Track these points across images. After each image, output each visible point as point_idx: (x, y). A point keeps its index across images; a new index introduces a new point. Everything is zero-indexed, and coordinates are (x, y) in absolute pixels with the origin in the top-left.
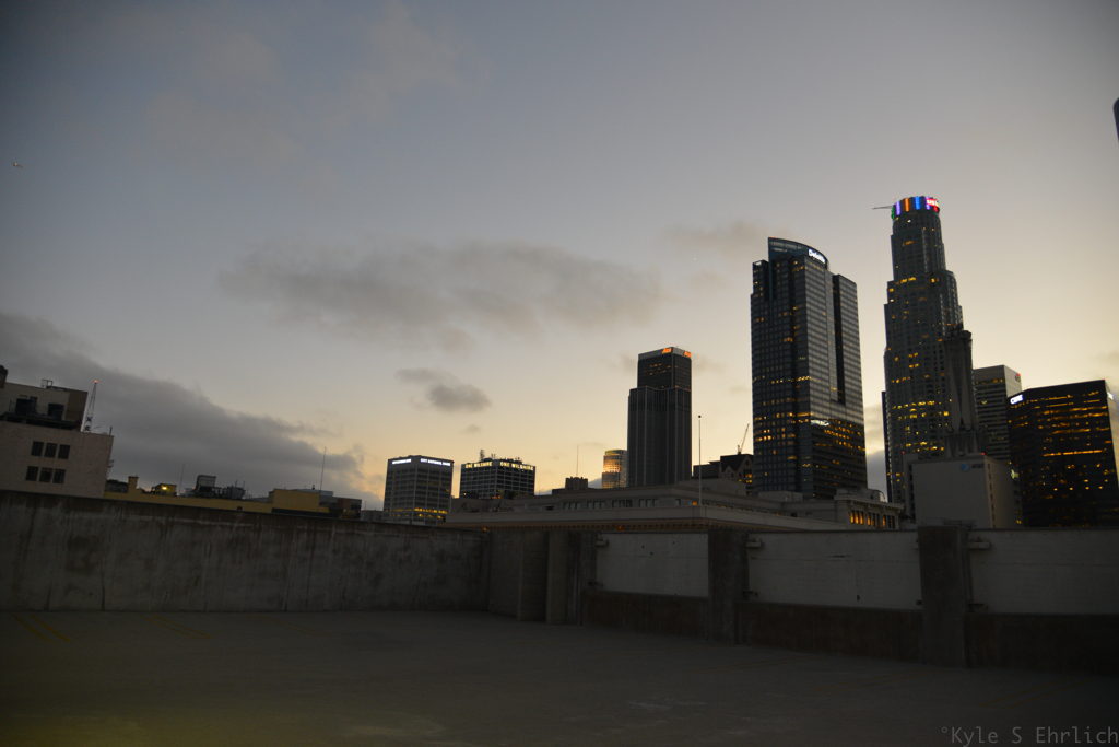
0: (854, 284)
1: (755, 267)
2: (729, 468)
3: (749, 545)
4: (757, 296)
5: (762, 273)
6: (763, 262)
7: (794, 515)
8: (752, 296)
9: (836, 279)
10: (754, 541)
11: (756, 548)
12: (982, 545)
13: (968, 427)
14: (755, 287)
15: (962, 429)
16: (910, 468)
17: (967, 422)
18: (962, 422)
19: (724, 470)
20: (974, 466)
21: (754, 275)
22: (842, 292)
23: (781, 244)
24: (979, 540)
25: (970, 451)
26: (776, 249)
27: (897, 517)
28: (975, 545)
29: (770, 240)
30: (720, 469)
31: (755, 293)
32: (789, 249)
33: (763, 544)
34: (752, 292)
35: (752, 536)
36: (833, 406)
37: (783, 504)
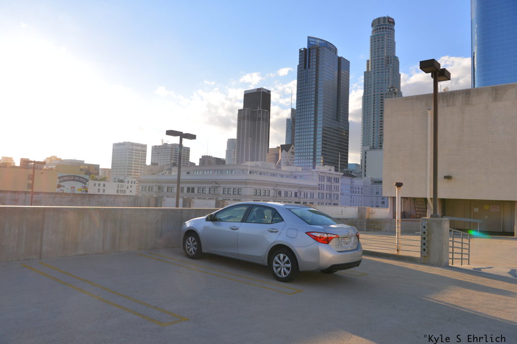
0: (349, 62)
1: (300, 50)
2: (284, 151)
6: (305, 49)
9: (340, 59)
14: (299, 62)
21: (300, 55)
22: (342, 65)
23: (314, 40)
26: (311, 43)
29: (309, 38)
30: (281, 150)
31: (299, 65)
36: (334, 122)
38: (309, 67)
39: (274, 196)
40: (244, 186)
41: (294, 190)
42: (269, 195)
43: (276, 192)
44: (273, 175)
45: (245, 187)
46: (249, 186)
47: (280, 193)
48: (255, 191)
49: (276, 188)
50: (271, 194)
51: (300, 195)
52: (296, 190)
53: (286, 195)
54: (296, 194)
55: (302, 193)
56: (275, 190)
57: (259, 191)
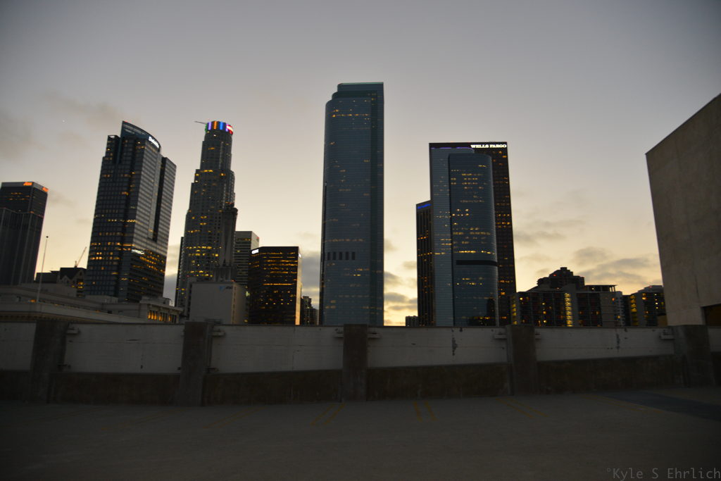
0: (175, 166)
1: (109, 138)
2: (66, 277)
3: (69, 332)
4: (107, 159)
5: (113, 143)
6: (116, 136)
7: (110, 312)
8: (104, 158)
9: (164, 160)
10: (73, 329)
11: (74, 334)
12: (220, 334)
13: (227, 265)
14: (107, 152)
15: (224, 265)
16: (191, 286)
17: (228, 261)
18: (225, 262)
19: (61, 278)
20: (227, 288)
21: (108, 144)
22: (166, 168)
23: (131, 128)
24: (219, 331)
25: (226, 279)
26: (127, 130)
27: (178, 316)
28: (215, 334)
29: (124, 123)
30: (59, 277)
31: (106, 156)
32: (136, 132)
33: (79, 332)
34: (104, 155)
35: (71, 326)
36: (148, 242)
37: (103, 304)
38: (120, 162)
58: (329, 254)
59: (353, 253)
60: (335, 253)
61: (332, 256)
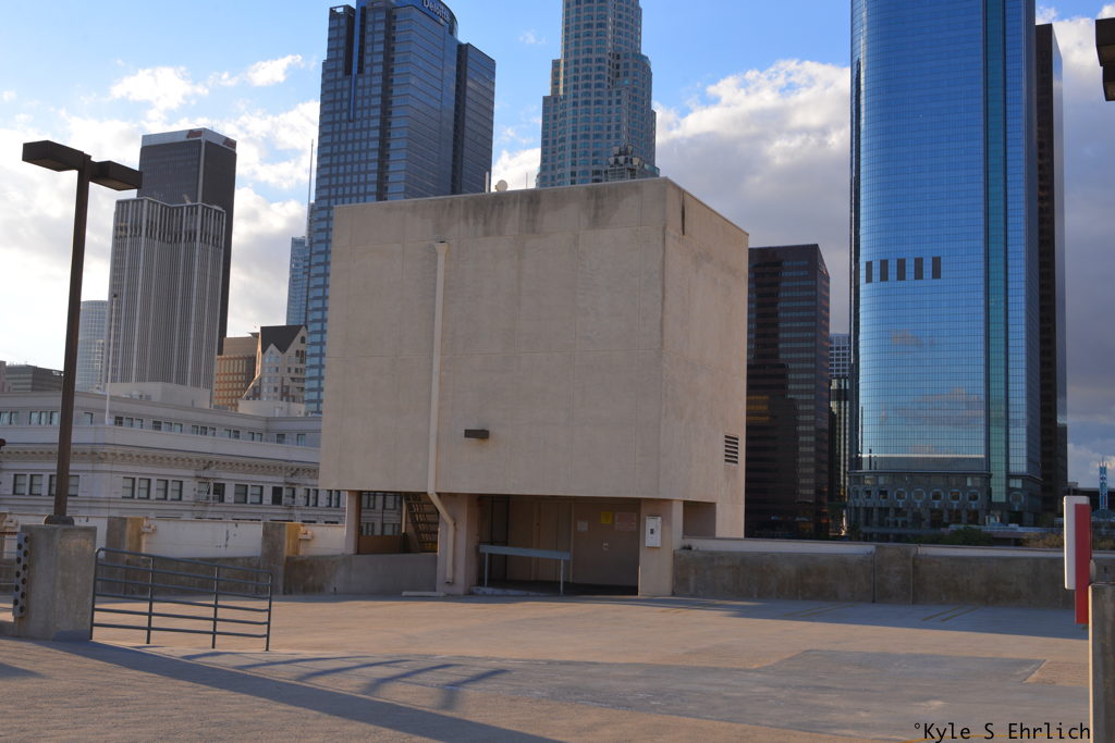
0: (492, 62)
1: (333, 14)
4: (332, 65)
5: (344, 26)
6: (347, 7)
8: (324, 65)
9: (464, 51)
14: (330, 50)
19: (264, 351)
21: (331, 28)
22: (470, 73)
30: (260, 348)
34: (325, 57)
39: (197, 502)
40: (89, 467)
41: (270, 481)
42: (180, 499)
43: (204, 488)
44: (203, 430)
45: (93, 471)
46: (105, 466)
47: (219, 490)
48: (130, 483)
49: (206, 474)
50: (188, 494)
51: (293, 496)
52: (279, 480)
53: (241, 498)
54: (277, 492)
55: (300, 492)
56: (204, 480)
57: (144, 484)
58: (869, 265)
59: (936, 262)
60: (884, 264)
61: (876, 271)
